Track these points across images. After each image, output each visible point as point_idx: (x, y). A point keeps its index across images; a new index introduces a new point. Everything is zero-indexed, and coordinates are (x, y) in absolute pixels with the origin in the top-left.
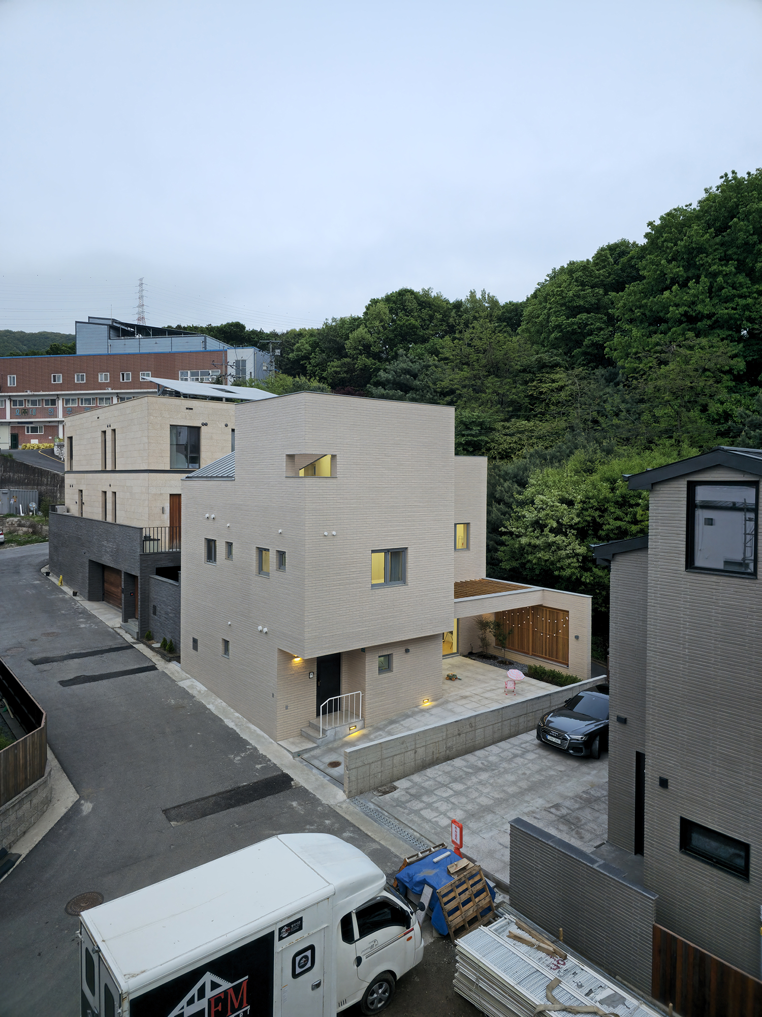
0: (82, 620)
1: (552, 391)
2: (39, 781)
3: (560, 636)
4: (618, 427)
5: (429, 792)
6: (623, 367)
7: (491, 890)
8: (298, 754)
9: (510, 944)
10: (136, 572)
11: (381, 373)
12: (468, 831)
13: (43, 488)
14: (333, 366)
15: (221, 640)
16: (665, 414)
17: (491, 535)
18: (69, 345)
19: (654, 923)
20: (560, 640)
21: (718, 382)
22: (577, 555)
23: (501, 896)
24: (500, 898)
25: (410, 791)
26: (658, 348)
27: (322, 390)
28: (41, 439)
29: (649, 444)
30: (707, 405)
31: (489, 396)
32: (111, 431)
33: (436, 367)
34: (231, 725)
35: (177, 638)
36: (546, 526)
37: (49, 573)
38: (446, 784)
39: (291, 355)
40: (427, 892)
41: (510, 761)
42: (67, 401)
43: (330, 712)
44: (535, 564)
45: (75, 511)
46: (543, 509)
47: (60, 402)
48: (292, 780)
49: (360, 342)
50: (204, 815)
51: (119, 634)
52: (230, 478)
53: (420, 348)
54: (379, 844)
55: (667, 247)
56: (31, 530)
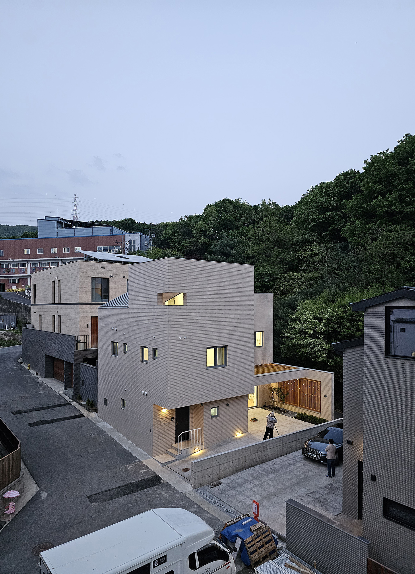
0: (41, 389)
1: (311, 256)
2: (17, 480)
3: (316, 396)
4: (349, 276)
5: (240, 485)
6: (351, 243)
7: (276, 540)
8: (165, 464)
9: (285, 570)
10: (72, 361)
11: (213, 247)
12: (262, 507)
13: (19, 314)
14: (185, 243)
15: (121, 400)
16: (376, 268)
17: (276, 338)
18: (34, 232)
19: (368, 557)
20: (316, 399)
21: (405, 250)
22: (325, 349)
23: (281, 543)
24: (280, 545)
25: (229, 485)
26: (371, 231)
27: (179, 257)
28: (18, 286)
29: (366, 286)
30: (400, 263)
31: (275, 259)
32: (58, 281)
33: (244, 243)
34: (127, 448)
35: (96, 399)
36: (307, 333)
37: (22, 362)
38: (250, 480)
39: (161, 237)
40: (239, 541)
41: (287, 467)
42: (33, 264)
43: (183, 440)
44: (301, 354)
45: (37, 327)
46: (305, 323)
47: (29, 265)
48: (162, 479)
49: (201, 229)
50: (111, 499)
51: (62, 397)
52: (126, 307)
53: (235, 232)
54: (211, 515)
55: (376, 174)
56: (12, 338)
